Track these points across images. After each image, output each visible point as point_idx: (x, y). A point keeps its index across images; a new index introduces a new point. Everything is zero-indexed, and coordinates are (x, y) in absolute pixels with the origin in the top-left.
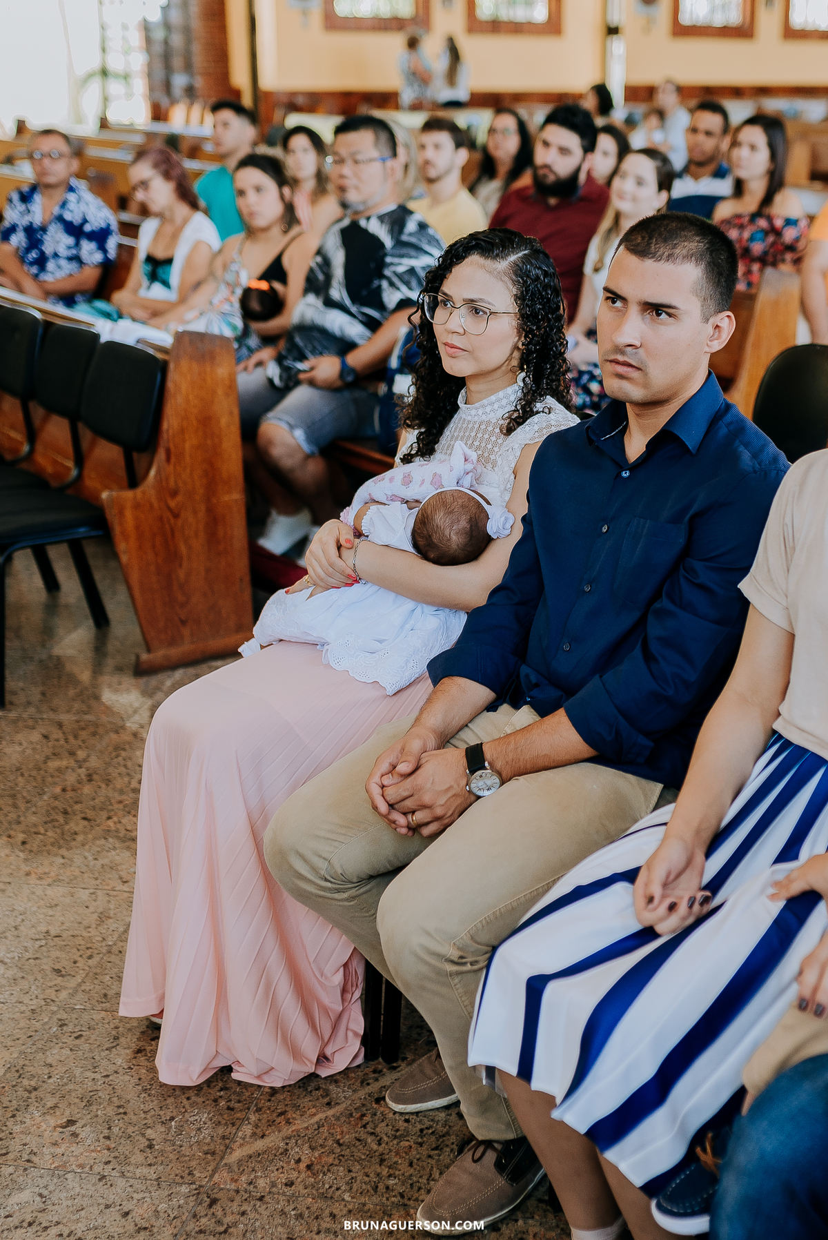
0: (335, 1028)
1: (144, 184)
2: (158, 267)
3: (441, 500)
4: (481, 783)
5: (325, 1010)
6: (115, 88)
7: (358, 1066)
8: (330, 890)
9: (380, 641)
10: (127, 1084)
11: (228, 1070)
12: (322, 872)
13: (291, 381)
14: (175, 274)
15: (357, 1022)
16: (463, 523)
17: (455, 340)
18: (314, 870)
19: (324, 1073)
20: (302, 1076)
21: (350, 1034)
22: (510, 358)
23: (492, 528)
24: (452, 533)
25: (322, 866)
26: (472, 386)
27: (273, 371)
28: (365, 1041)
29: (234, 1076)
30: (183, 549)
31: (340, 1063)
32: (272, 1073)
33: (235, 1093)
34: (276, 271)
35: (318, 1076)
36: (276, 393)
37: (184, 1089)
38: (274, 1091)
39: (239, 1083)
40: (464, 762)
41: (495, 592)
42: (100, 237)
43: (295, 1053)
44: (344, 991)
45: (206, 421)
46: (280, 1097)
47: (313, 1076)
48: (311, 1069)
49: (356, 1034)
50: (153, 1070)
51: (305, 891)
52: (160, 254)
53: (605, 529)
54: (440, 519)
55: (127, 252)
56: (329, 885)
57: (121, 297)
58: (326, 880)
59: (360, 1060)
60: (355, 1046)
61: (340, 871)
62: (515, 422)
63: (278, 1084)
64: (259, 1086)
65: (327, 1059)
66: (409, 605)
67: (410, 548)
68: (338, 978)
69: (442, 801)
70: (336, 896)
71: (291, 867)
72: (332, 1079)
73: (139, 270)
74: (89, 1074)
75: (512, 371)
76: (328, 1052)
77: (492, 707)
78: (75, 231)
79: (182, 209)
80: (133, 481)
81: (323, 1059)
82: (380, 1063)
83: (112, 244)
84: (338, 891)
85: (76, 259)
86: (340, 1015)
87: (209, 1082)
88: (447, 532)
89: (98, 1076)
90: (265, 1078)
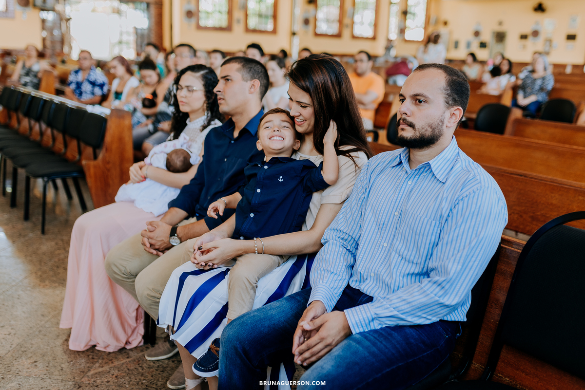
0: (133, 332)
1: (115, 67)
2: (118, 95)
3: (176, 152)
4: (173, 240)
5: (130, 325)
6: (124, 46)
7: (141, 346)
8: (125, 278)
9: (155, 200)
10: (59, 351)
11: (95, 346)
12: (123, 272)
13: (156, 130)
14: (124, 97)
15: (141, 330)
16: (182, 158)
17: (183, 100)
18: (120, 270)
19: (128, 347)
20: (119, 348)
21: (139, 335)
22: (203, 106)
23: (192, 161)
24: (178, 162)
25: (123, 269)
26: (191, 116)
27: (151, 127)
28: (144, 337)
29: (97, 348)
30: (111, 182)
31: (134, 344)
32: (110, 347)
33: (96, 354)
34: (154, 94)
35: (126, 349)
36: (150, 134)
37: (78, 352)
38: (110, 353)
39: (98, 350)
40: (169, 232)
41: (192, 180)
42: (101, 86)
43: (117, 339)
44: (137, 320)
45: (121, 139)
46: (111, 355)
47: (124, 348)
48: (123, 345)
49: (141, 334)
50: (68, 346)
51: (117, 278)
52: (119, 90)
53: (226, 160)
54: (174, 157)
55: (109, 91)
56: (125, 276)
57: (105, 104)
58: (124, 274)
59: (142, 344)
60: (140, 338)
61: (129, 271)
62: (204, 127)
63: (111, 351)
64: (105, 352)
65: (130, 343)
66: (165, 187)
67: (165, 168)
68: (134, 314)
69: (159, 244)
70: (128, 280)
71: (112, 269)
72: (131, 350)
73: (112, 96)
74: (46, 347)
75: (204, 111)
76: (130, 340)
77: (187, 218)
78: (93, 84)
79: (127, 76)
80: (95, 157)
81: (127, 343)
82: (149, 345)
83: (105, 89)
84: (128, 278)
85: (93, 93)
86: (135, 328)
87: (87, 350)
88: (176, 161)
89: (49, 348)
90: (107, 348)
